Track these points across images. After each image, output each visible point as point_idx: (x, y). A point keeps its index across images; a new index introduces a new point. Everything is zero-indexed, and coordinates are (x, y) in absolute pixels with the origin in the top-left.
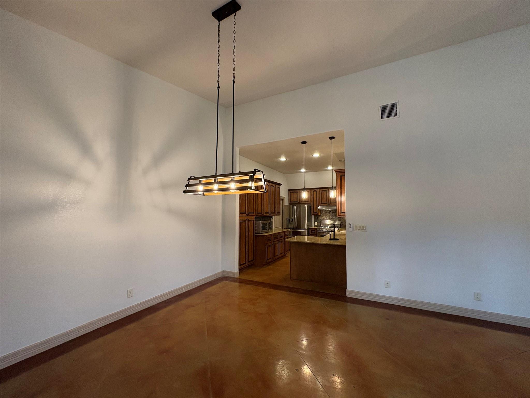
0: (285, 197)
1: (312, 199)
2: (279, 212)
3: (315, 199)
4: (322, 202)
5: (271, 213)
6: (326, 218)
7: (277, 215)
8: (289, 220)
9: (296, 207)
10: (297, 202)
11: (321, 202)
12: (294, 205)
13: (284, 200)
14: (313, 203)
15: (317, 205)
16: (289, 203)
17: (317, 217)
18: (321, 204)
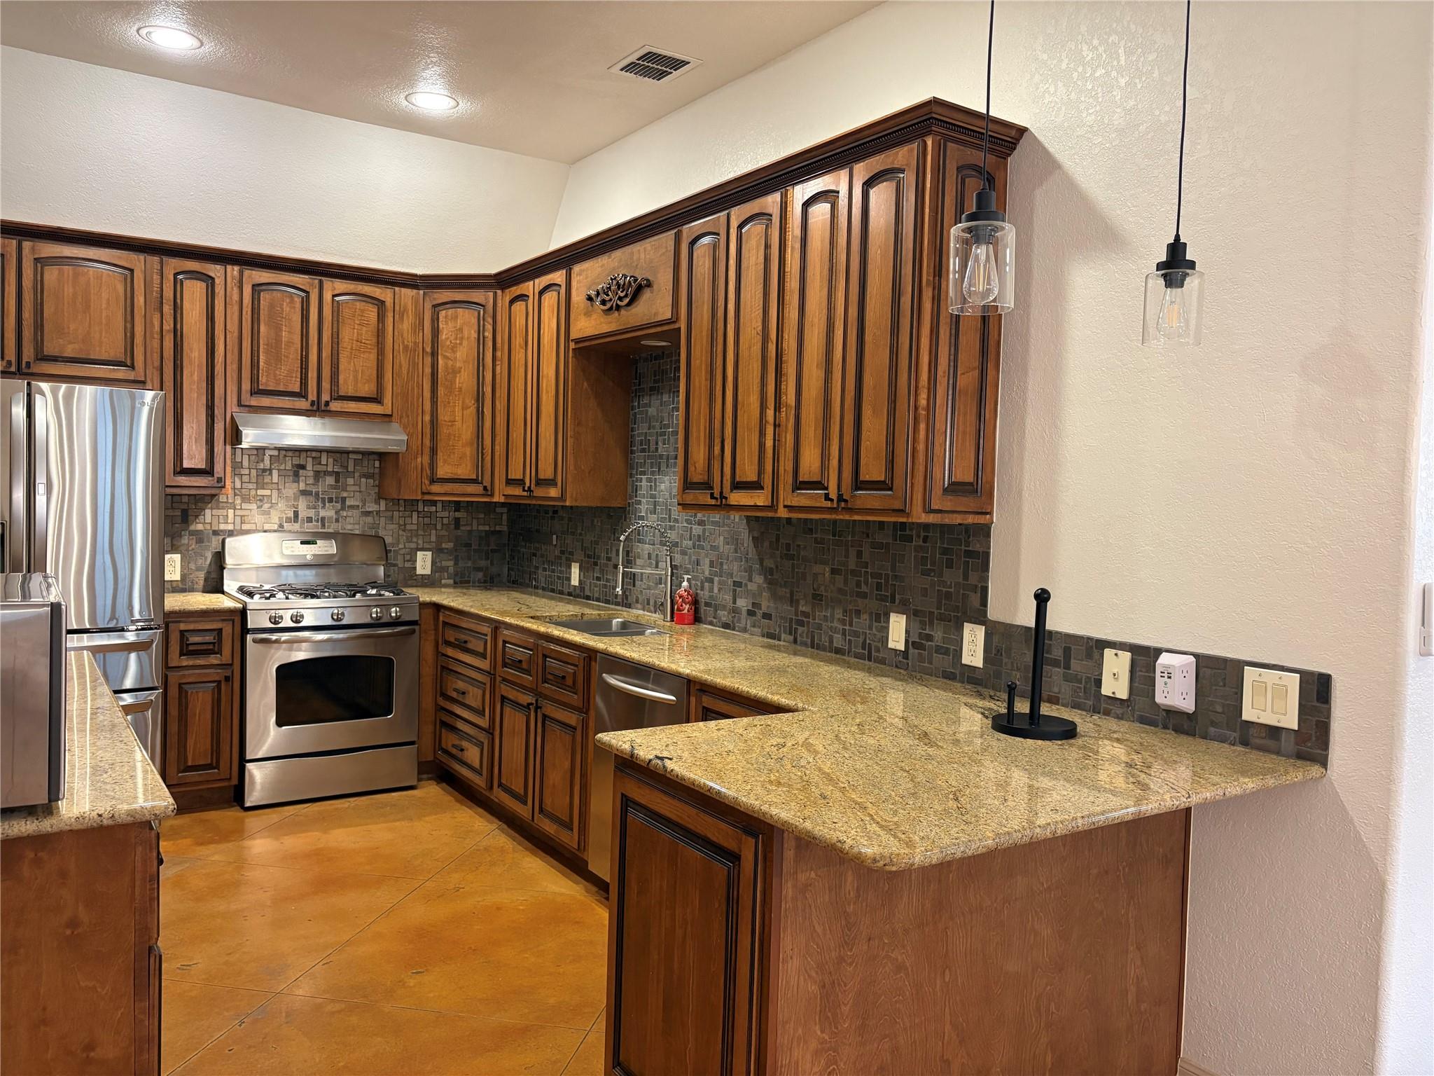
3: (195, 351)
4: (265, 382)
6: (259, 519)
15: (210, 408)
17: (178, 513)
18: (253, 398)
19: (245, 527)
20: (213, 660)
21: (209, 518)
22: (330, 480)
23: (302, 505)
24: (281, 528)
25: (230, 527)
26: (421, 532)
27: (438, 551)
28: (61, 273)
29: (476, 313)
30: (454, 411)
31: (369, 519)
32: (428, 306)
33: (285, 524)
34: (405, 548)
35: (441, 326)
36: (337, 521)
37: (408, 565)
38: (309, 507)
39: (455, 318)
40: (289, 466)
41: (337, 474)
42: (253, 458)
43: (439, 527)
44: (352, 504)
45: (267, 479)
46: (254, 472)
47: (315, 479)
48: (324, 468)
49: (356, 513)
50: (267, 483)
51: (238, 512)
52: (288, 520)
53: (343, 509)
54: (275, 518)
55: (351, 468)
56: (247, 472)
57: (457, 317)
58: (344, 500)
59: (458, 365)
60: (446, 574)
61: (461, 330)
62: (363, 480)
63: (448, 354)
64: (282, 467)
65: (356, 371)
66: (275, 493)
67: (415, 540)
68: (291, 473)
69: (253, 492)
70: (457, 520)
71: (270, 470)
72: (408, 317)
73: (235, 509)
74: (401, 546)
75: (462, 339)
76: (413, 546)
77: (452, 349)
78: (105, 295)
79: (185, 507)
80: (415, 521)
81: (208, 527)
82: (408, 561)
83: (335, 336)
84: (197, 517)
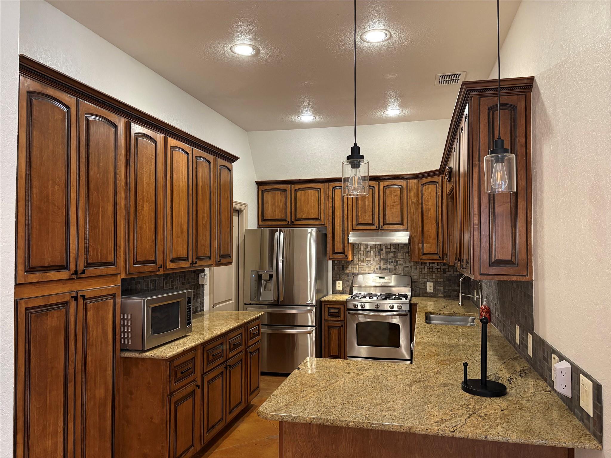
0: (246, 205)
1: (331, 211)
2: (228, 253)
3: (338, 213)
4: (361, 221)
5: (198, 258)
6: (367, 269)
7: (219, 264)
8: (260, 277)
9: (282, 235)
10: (283, 220)
11: (357, 220)
12: (277, 231)
13: (245, 211)
14: (331, 224)
15: (343, 231)
16: (261, 223)
17: (341, 267)
18: (357, 227)
19: (362, 272)
20: (338, 319)
21: (351, 269)
22: (392, 254)
23: (382, 264)
24: (374, 272)
25: (357, 272)
26: (429, 275)
27: (436, 283)
28: (301, 193)
29: (435, 186)
30: (429, 226)
31: (407, 269)
32: (420, 185)
33: (376, 271)
34: (422, 281)
35: (424, 192)
36: (395, 270)
37: (424, 288)
38: (384, 265)
39: (428, 188)
40: (377, 250)
41: (395, 252)
42: (364, 247)
43: (436, 272)
44: (400, 263)
45: (369, 255)
46: (365, 252)
47: (386, 254)
48: (389, 250)
49: (402, 267)
50: (369, 256)
51: (360, 266)
52: (377, 269)
53: (397, 265)
54: (372, 268)
55: (399, 250)
56: (362, 252)
57: (429, 188)
58: (397, 262)
59: (430, 207)
60: (440, 292)
61: (430, 193)
62: (404, 254)
63: (426, 203)
64: (374, 250)
65: (392, 213)
66: (372, 259)
67: (426, 277)
68: (378, 252)
69: (365, 259)
70: (444, 270)
71: (370, 251)
72: (413, 190)
73: (359, 265)
74: (421, 280)
75: (431, 196)
76: (426, 280)
77: (428, 201)
78: (313, 198)
79: (343, 265)
80: (426, 270)
81: (350, 272)
82: (423, 286)
83: (385, 201)
84: (347, 268)
